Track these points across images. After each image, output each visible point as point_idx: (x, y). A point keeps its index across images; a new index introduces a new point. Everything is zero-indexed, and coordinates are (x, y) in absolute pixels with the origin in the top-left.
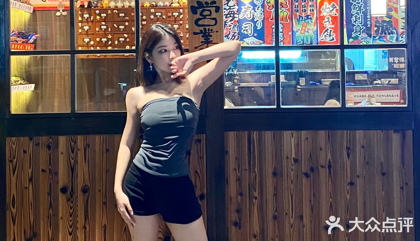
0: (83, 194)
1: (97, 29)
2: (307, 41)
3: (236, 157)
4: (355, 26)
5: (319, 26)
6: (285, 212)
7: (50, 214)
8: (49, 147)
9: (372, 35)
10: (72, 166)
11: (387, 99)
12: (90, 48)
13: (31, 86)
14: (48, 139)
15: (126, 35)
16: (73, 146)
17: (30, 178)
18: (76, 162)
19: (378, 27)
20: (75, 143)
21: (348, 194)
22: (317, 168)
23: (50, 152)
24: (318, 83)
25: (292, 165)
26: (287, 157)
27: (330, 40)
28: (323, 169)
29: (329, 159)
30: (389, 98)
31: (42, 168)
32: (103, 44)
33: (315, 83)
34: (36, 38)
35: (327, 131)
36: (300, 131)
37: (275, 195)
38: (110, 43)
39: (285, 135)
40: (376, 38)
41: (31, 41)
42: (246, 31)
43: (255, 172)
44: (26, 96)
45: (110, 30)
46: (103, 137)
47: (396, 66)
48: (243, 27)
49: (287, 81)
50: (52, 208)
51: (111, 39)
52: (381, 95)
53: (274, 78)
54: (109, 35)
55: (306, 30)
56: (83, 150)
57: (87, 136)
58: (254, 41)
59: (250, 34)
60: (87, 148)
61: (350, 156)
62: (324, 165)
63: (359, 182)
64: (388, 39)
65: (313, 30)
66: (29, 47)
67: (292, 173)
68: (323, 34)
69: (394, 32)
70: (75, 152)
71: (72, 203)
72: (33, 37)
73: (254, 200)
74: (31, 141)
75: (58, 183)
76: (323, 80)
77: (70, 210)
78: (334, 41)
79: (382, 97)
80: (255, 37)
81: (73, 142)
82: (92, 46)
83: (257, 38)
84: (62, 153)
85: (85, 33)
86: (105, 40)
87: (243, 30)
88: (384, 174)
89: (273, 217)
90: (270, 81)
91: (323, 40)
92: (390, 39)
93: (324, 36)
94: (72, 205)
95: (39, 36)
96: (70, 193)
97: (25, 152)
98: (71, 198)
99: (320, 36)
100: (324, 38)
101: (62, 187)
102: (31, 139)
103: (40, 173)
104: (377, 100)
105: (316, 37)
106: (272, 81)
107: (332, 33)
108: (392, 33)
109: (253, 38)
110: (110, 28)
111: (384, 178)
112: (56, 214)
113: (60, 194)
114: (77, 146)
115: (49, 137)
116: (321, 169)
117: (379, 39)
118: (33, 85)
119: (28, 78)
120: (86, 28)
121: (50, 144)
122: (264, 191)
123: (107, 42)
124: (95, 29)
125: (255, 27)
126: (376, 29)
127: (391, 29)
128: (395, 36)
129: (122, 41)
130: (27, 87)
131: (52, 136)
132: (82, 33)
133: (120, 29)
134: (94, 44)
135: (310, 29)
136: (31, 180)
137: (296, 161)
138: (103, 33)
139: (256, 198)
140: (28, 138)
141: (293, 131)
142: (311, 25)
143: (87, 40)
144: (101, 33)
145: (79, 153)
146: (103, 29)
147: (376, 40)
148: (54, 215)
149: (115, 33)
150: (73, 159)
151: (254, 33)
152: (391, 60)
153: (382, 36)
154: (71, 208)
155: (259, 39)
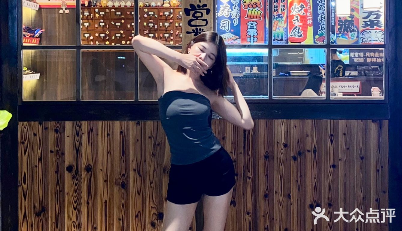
0: (87, 172)
1: (96, 26)
2: (278, 37)
3: (233, 142)
4: (321, 24)
5: (289, 24)
6: (275, 191)
7: (57, 190)
8: (56, 131)
9: (336, 33)
10: (77, 148)
11: (348, 90)
12: (89, 42)
13: (37, 75)
14: (56, 124)
15: (122, 32)
16: (78, 130)
17: (39, 157)
18: (81, 144)
19: (341, 25)
20: (80, 127)
21: (331, 175)
22: (304, 153)
23: (57, 135)
24: (287, 74)
25: (282, 150)
26: (278, 143)
27: (298, 37)
28: (309, 153)
29: (315, 145)
30: (350, 88)
31: (51, 149)
32: (102, 39)
33: (285, 74)
34: (41, 33)
35: (313, 120)
36: (290, 120)
37: (266, 175)
38: (107, 38)
39: (276, 123)
40: (339, 36)
41: (37, 35)
42: (224, 27)
43: (249, 155)
44: (32, 84)
45: (107, 26)
46: (105, 123)
47: (356, 60)
48: (221, 24)
49: (259, 72)
50: (59, 186)
51: (108, 35)
52: (343, 86)
53: (248, 70)
54: (106, 31)
55: (277, 28)
56: (87, 133)
57: (90, 122)
58: (231, 36)
59: (228, 30)
60: (91, 132)
61: (333, 142)
62: (310, 150)
63: (341, 165)
64: (350, 36)
65: (284, 27)
66: (35, 40)
67: (282, 156)
68: (292, 31)
69: (355, 30)
70: (80, 136)
71: (77, 180)
72: (39, 32)
73: (248, 180)
74: (40, 126)
75: (64, 162)
76: (291, 71)
77: (75, 186)
78: (302, 37)
79: (344, 87)
80: (232, 33)
81: (78, 126)
82: (92, 40)
83: (233, 34)
84: (68, 136)
85: (86, 29)
86: (103, 35)
87: (221, 26)
88: (362, 158)
89: (264, 195)
90: (244, 72)
91: (292, 36)
92: (351, 36)
93: (293, 33)
94: (77, 182)
95: (44, 31)
96: (75, 171)
97: (35, 135)
98: (76, 176)
99: (290, 32)
100: (293, 35)
101: (68, 166)
102: (40, 124)
103: (48, 154)
104: (339, 90)
105: (286, 34)
106: (246, 72)
107: (301, 30)
108: (353, 31)
109: (230, 33)
110: (107, 25)
111: (362, 161)
112: (62, 191)
113: (66, 172)
114: (82, 130)
115: (57, 122)
116: (307, 153)
117: (341, 36)
118: (39, 74)
119: (34, 69)
120: (86, 24)
121: (58, 129)
122: (257, 171)
123: (105, 37)
124: (95, 26)
125: (232, 24)
126: (339, 27)
127: (352, 27)
128: (356, 33)
129: (118, 36)
130: (34, 76)
131: (59, 122)
132: (83, 29)
133: (117, 26)
134: (93, 39)
135: (280, 27)
136: (40, 159)
137: (285, 146)
138: (102, 29)
139: (249, 178)
140: (38, 122)
141: (283, 120)
142: (281, 23)
143: (87, 35)
144: (99, 29)
145: (83, 137)
146: (102, 26)
147: (339, 37)
148: (61, 191)
149: (112, 29)
150: (78, 141)
151: (231, 29)
152: (352, 54)
153: (345, 34)
154: (76, 185)
155: (235, 35)
